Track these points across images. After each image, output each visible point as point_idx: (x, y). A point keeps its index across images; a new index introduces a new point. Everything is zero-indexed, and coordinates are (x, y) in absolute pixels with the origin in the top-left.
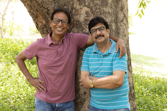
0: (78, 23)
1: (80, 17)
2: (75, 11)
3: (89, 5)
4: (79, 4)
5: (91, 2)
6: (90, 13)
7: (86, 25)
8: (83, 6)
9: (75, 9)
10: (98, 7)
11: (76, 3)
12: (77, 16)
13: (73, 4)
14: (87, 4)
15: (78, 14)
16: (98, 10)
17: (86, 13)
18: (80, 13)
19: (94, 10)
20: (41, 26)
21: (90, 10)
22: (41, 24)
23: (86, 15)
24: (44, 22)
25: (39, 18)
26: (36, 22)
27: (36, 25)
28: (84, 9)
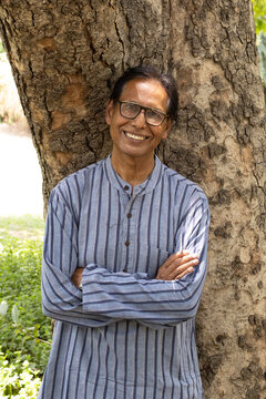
0: (190, 116)
1: (197, 93)
2: (180, 76)
3: (218, 55)
4: (193, 53)
5: (224, 46)
6: (224, 81)
7: (217, 120)
8: (202, 59)
9: (178, 69)
10: (241, 62)
11: (181, 50)
12: (186, 90)
13: (171, 52)
14: (212, 51)
15: (191, 86)
16: (242, 72)
17: (214, 81)
18: (195, 82)
19: (234, 71)
20: (64, 127)
21: (223, 72)
22: (67, 119)
23: (213, 89)
24: (83, 112)
25: (66, 99)
26: (50, 114)
27: (47, 122)
28: (204, 67)
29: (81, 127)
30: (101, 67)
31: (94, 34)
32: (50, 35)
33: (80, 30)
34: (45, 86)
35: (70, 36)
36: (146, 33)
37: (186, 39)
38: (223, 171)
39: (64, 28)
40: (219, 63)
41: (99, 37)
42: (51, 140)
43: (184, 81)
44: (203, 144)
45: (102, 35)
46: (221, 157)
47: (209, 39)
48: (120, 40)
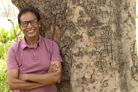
0: (71, 25)
1: (73, 17)
2: (69, 11)
3: (83, 4)
4: (73, 4)
6: (85, 13)
7: (79, 26)
8: (77, 5)
9: (68, 9)
10: (94, 6)
11: (70, 2)
12: (70, 16)
13: (67, 3)
14: (81, 2)
15: (72, 15)
17: (81, 13)
18: (73, 13)
21: (84, 10)
23: (79, 16)
28: (77, 8)
38: (81, 44)
40: (83, 6)
43: (70, 13)
44: (73, 35)
46: (80, 39)
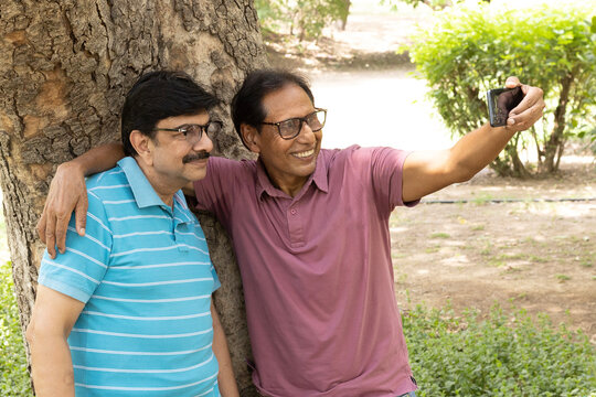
2: (173, 56)
3: (214, 26)
4: (185, 27)
5: (219, 14)
6: (225, 56)
7: (222, 105)
8: (197, 33)
9: (170, 48)
10: (242, 30)
11: (171, 24)
13: (159, 28)
14: (207, 22)
15: (187, 66)
16: (243, 43)
17: (213, 57)
18: (191, 61)
19: (235, 44)
20: (40, 134)
21: (222, 46)
22: (43, 124)
23: (213, 68)
24: (62, 113)
25: (41, 100)
26: (21, 119)
27: (18, 130)
28: (200, 42)
29: (62, 131)
30: (84, 58)
31: (74, 20)
32: (21, 27)
33: (58, 18)
34: (15, 87)
35: (46, 27)
36: (129, 9)
37: (176, 10)
39: (38, 18)
40: (217, 35)
41: (80, 23)
42: (24, 150)
43: (178, 62)
45: (83, 20)
46: (232, 148)
47: (202, 8)
48: (103, 24)
